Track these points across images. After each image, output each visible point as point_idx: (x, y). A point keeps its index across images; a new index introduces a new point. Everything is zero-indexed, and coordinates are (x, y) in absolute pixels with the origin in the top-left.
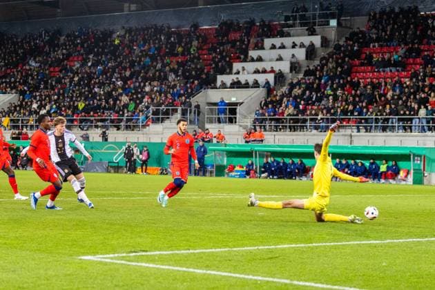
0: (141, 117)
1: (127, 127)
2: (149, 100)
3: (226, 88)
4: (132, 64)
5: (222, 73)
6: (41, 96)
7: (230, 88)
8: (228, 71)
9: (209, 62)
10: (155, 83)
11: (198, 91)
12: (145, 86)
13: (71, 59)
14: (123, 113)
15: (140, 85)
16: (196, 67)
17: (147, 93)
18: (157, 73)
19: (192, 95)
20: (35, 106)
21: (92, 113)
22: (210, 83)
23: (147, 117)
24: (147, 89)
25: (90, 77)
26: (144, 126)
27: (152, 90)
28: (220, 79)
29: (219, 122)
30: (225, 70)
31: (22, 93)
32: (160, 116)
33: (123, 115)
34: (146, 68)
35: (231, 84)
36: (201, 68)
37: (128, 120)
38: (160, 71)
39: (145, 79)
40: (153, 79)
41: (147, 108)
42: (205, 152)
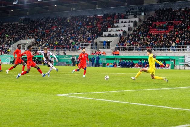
0: (77, 47)
1: (72, 50)
2: (80, 41)
3: (106, 36)
4: (74, 29)
5: (104, 32)
6: (43, 40)
7: (107, 36)
8: (107, 30)
9: (100, 28)
10: (82, 35)
11: (97, 38)
12: (78, 36)
13: (53, 27)
14: (71, 45)
15: (76, 36)
16: (96, 30)
17: (79, 39)
18: (82, 32)
19: (94, 39)
20: (41, 43)
21: (60, 46)
22: (100, 35)
23: (79, 47)
24: (79, 37)
25: (60, 33)
26: (78, 50)
27: (81, 38)
29: (104, 48)
30: (106, 30)
31: (36, 39)
32: (83, 47)
33: (71, 46)
34: (78, 30)
35: (108, 35)
36: (97, 30)
37: (72, 48)
38: (83, 31)
39: (78, 34)
40: (81, 34)
41: (79, 43)
42: (99, 59)
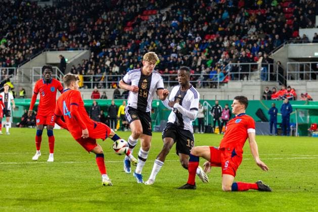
0: (219, 74)
1: (205, 85)
2: (227, 56)
3: (309, 42)
5: (304, 27)
6: (113, 52)
7: (314, 42)
8: (310, 23)
9: (290, 15)
10: (234, 38)
12: (223, 40)
13: (145, 13)
14: (200, 70)
15: (218, 39)
16: (276, 21)
17: (225, 49)
18: (237, 27)
19: (270, 49)
20: (108, 63)
21: (167, 70)
22: (290, 36)
23: (225, 74)
24: (226, 44)
25: (165, 32)
26: (221, 83)
27: (231, 45)
28: (302, 32)
29: (302, 78)
30: (308, 24)
33: (200, 71)
34: (224, 22)
35: (314, 38)
36: (281, 21)
37: (206, 77)
38: (239, 24)
39: (223, 34)
40: (230, 34)
41: (226, 64)
